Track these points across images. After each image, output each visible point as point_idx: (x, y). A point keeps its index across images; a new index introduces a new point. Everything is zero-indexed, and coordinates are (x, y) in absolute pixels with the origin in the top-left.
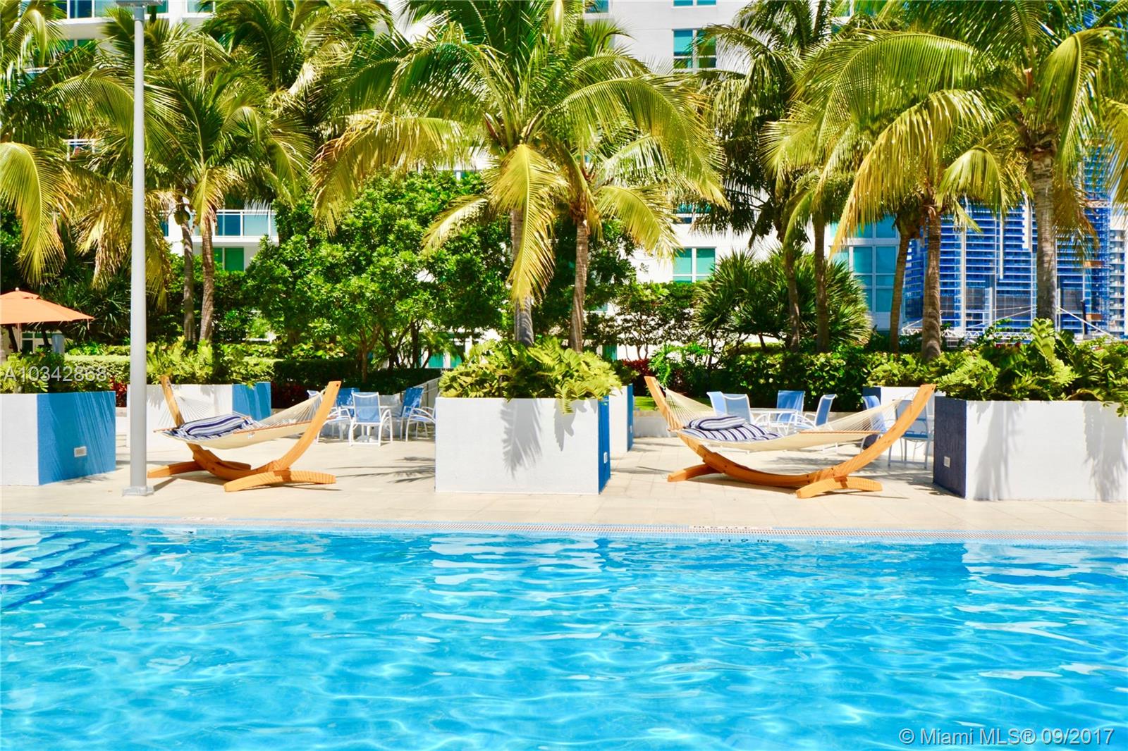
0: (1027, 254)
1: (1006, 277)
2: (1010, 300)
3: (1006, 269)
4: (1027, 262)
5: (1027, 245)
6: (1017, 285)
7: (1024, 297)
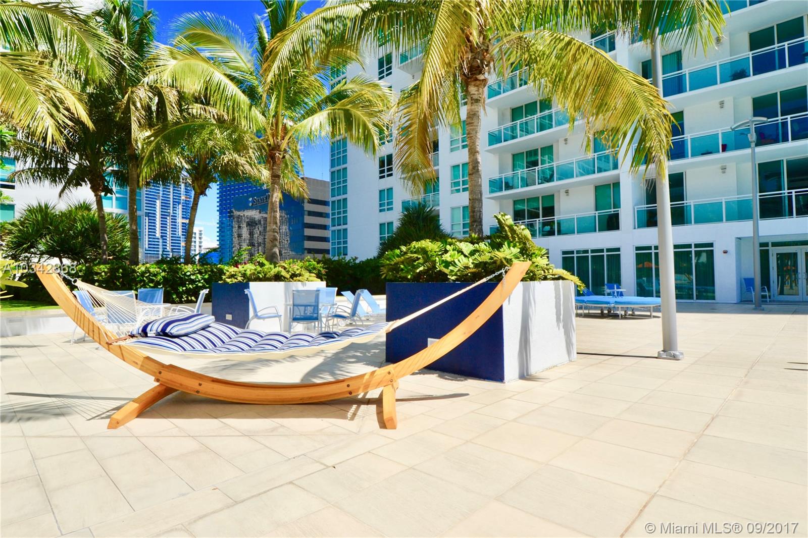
0: (158, 239)
1: (149, 247)
2: (151, 257)
3: (149, 244)
4: (158, 242)
5: (158, 235)
6: (154, 251)
7: (157, 255)
